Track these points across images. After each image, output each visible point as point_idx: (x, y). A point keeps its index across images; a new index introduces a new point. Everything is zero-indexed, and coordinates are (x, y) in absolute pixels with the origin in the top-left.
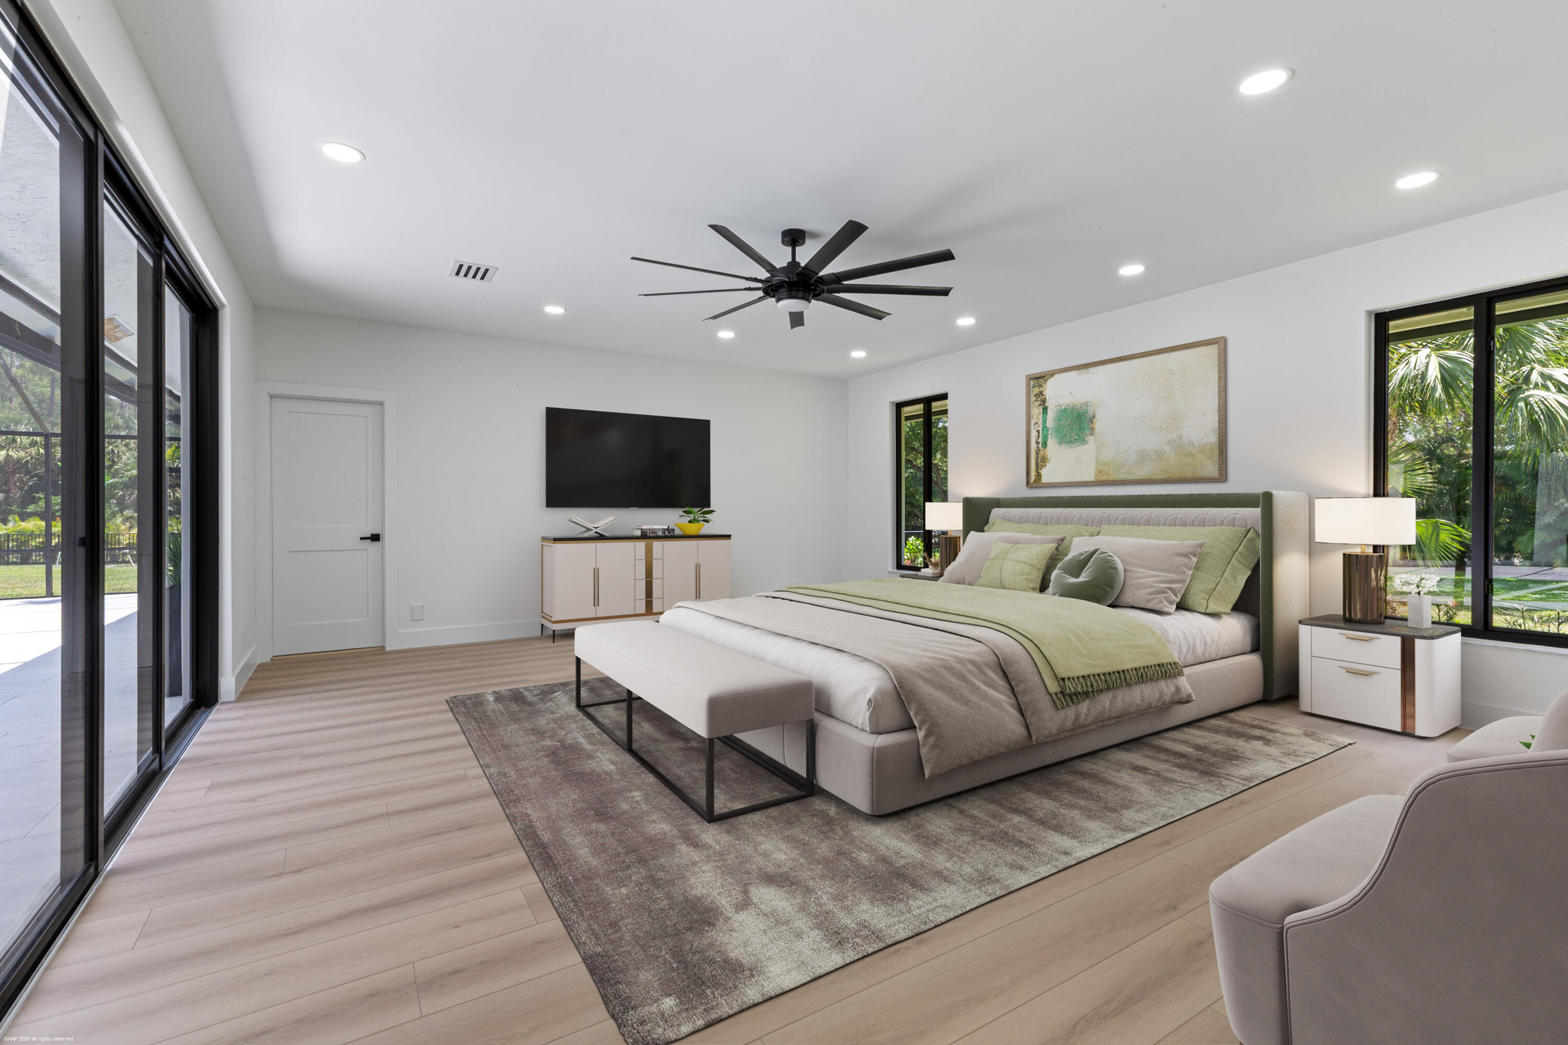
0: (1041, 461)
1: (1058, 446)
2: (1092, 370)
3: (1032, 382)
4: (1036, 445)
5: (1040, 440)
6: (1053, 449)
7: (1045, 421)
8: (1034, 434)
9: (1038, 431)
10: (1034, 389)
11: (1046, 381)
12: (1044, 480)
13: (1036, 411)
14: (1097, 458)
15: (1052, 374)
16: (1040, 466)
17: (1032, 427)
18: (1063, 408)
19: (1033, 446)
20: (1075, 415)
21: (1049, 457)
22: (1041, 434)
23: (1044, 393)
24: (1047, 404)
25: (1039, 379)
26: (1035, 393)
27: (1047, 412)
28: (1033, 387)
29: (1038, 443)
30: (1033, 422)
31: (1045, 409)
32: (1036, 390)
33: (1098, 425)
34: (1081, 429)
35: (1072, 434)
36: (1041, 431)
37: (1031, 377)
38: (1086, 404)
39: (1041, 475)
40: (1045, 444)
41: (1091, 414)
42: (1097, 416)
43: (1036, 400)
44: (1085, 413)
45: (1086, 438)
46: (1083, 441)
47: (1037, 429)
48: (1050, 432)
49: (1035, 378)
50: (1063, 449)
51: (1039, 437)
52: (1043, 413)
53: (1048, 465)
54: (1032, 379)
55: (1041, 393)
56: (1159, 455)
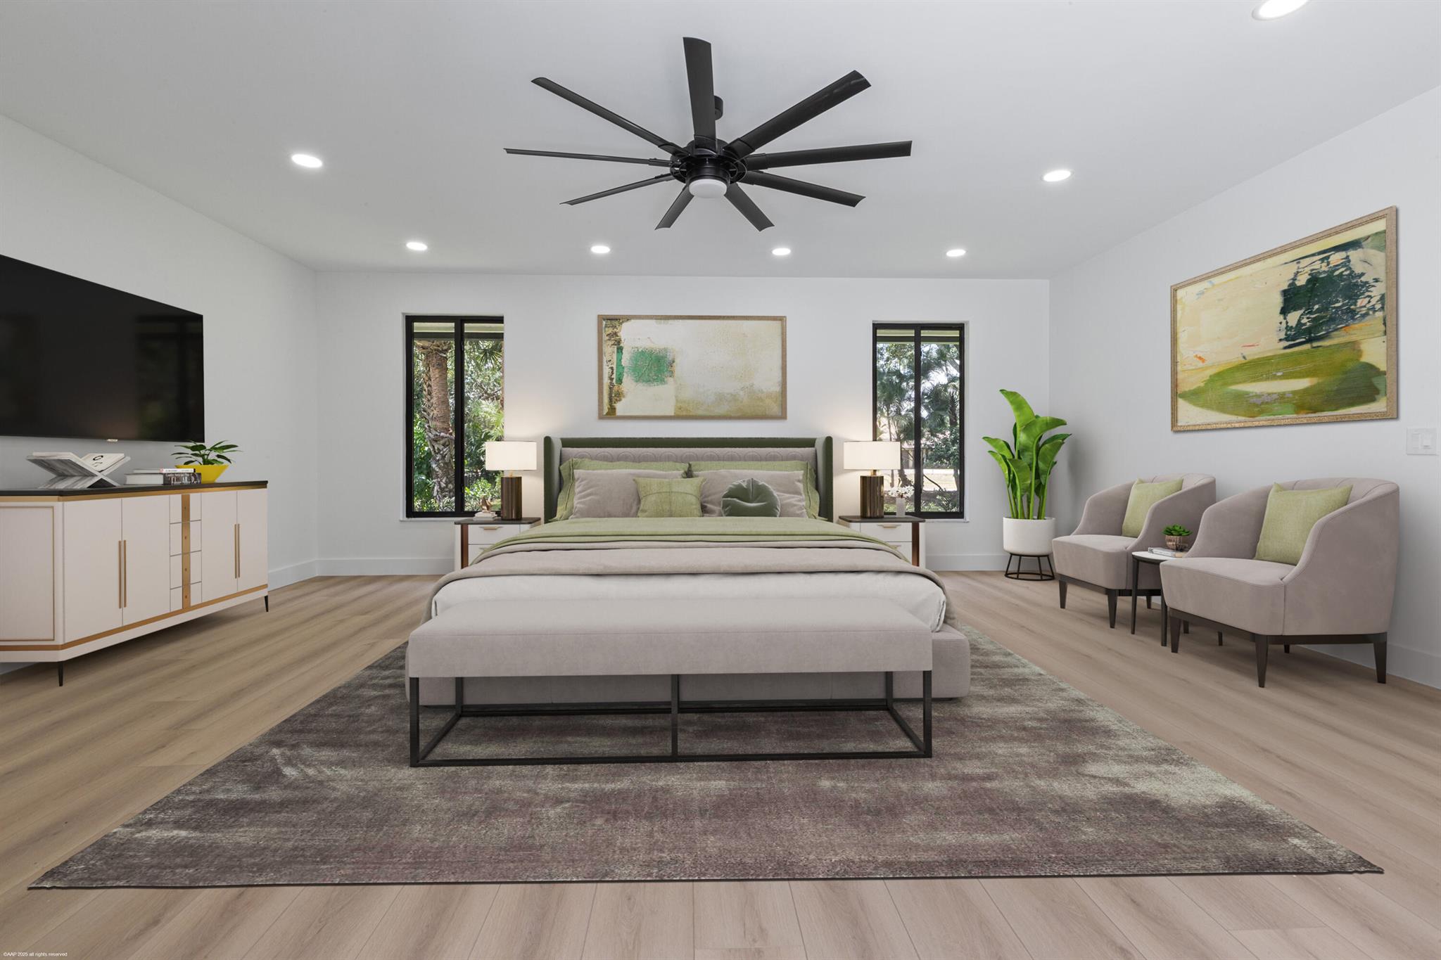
0: (615, 396)
1: (635, 383)
2: (671, 322)
3: (604, 323)
4: (609, 381)
5: (614, 376)
6: (628, 384)
7: (620, 360)
8: (607, 371)
9: (612, 368)
10: (607, 329)
11: (621, 324)
12: (619, 412)
13: (609, 350)
14: (676, 397)
15: (628, 318)
16: (614, 400)
17: (605, 363)
18: (640, 350)
19: (606, 381)
20: (654, 358)
21: (625, 392)
22: (615, 371)
23: (619, 334)
24: (622, 345)
25: (611, 322)
26: (608, 333)
27: (622, 352)
28: (606, 327)
29: (612, 379)
30: (605, 359)
31: (620, 350)
32: (610, 331)
33: (677, 368)
34: (660, 371)
35: (650, 375)
36: (615, 368)
37: (604, 317)
38: (665, 349)
39: (615, 409)
40: (620, 381)
41: (670, 359)
42: (677, 361)
43: (609, 340)
44: (664, 357)
45: (666, 379)
46: (663, 381)
47: (610, 366)
48: (626, 370)
49: (608, 319)
50: (641, 386)
51: (612, 373)
52: (618, 352)
53: (623, 400)
54: (604, 320)
55: (616, 334)
56: (734, 398)
